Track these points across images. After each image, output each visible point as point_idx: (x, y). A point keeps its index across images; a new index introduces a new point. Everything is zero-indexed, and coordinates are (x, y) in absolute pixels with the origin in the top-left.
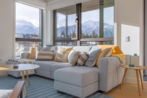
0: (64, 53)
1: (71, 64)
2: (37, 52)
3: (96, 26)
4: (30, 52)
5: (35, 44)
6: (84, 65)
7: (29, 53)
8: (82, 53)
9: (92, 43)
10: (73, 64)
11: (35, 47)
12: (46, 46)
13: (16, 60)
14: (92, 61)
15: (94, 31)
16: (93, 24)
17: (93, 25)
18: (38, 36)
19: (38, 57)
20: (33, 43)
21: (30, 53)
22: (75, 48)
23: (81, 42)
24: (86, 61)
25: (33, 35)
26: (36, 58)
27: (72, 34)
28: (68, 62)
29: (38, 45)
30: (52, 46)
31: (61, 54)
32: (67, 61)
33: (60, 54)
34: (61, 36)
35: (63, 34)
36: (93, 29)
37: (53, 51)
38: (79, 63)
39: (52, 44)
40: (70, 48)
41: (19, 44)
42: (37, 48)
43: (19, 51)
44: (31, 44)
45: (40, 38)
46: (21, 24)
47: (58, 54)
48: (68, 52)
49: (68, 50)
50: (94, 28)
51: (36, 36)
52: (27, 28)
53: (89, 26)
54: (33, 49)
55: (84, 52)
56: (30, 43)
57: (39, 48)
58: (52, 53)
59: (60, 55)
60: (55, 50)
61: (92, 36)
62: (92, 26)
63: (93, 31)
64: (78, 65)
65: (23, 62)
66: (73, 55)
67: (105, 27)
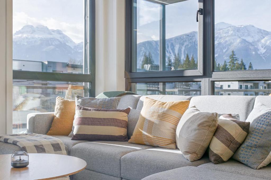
0: (163, 116)
1: (188, 156)
2: (78, 114)
3: (238, 40)
4: (56, 113)
5: (72, 88)
6: (233, 159)
7: (54, 117)
8: (221, 118)
9: (229, 86)
10: (194, 156)
11: (73, 97)
12: (106, 94)
13: (11, 139)
14: (261, 147)
15: (233, 52)
16: (231, 33)
17: (232, 35)
18: (81, 67)
19: (79, 130)
20: (65, 86)
21: (57, 116)
22: (195, 100)
23: (213, 83)
24: (241, 145)
25: (67, 65)
26: (75, 132)
27: (173, 61)
28: (177, 148)
29: (80, 91)
30: (122, 94)
31: (154, 119)
32: (174, 143)
33: (150, 121)
34: (143, 67)
35: (148, 60)
36: (232, 48)
37: (127, 111)
38: (215, 152)
39: (123, 89)
40: (182, 103)
41: (28, 88)
42: (77, 102)
43: (25, 109)
44: (60, 88)
45: (86, 70)
46: (36, 36)
47: (144, 119)
48: (175, 114)
49: (174, 107)
50: (235, 44)
51: (74, 67)
52: (52, 47)
53: (221, 38)
54: (65, 104)
55: (230, 115)
56: (57, 86)
57: (83, 100)
58: (123, 117)
59: (151, 124)
60: (131, 108)
61: (228, 66)
62: (227, 39)
63: (231, 53)
64: (212, 159)
65: (32, 144)
66: (195, 126)
67: (266, 41)
